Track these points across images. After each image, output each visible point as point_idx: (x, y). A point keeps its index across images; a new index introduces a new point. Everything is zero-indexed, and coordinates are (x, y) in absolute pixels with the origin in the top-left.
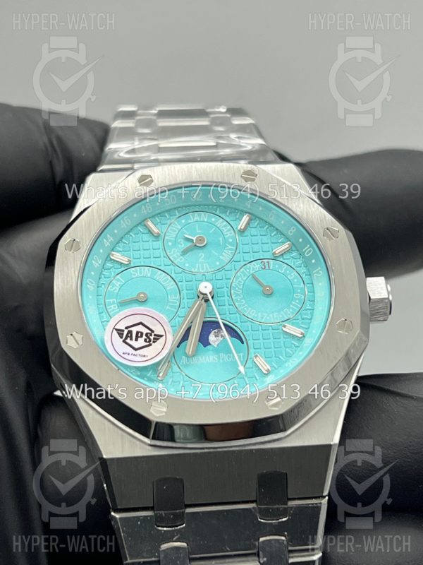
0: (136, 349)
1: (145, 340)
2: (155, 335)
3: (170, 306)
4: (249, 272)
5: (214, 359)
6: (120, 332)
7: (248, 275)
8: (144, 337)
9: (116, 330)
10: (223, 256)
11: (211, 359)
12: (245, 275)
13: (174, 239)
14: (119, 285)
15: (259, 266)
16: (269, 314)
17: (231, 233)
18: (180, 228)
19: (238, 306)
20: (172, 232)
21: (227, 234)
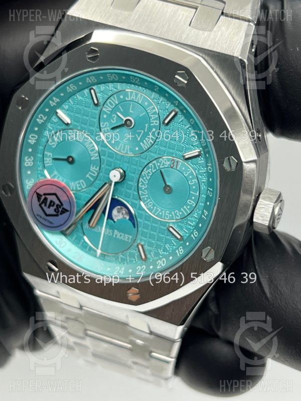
0: (47, 215)
1: (55, 210)
2: (63, 208)
3: (90, 175)
4: (159, 166)
5: (109, 233)
6: (39, 196)
7: (158, 169)
8: (55, 207)
9: (37, 194)
10: (143, 143)
11: (107, 232)
12: (155, 168)
13: (109, 113)
14: (58, 142)
15: (169, 163)
16: (162, 210)
17: (156, 123)
18: (117, 103)
19: (140, 194)
20: (110, 105)
21: (153, 123)
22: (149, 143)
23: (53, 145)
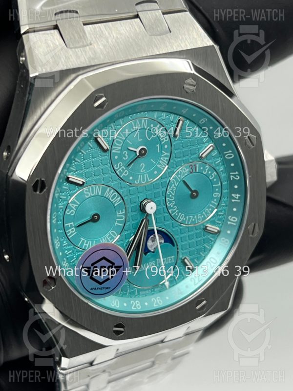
3: (118, 222)
4: (180, 178)
7: (180, 180)
10: (160, 164)
11: (150, 265)
12: (177, 181)
13: (119, 152)
14: (75, 207)
15: (188, 170)
16: (194, 216)
17: (166, 139)
18: (124, 139)
19: (171, 212)
20: (118, 145)
21: (163, 140)
22: (165, 161)
23: (72, 213)
